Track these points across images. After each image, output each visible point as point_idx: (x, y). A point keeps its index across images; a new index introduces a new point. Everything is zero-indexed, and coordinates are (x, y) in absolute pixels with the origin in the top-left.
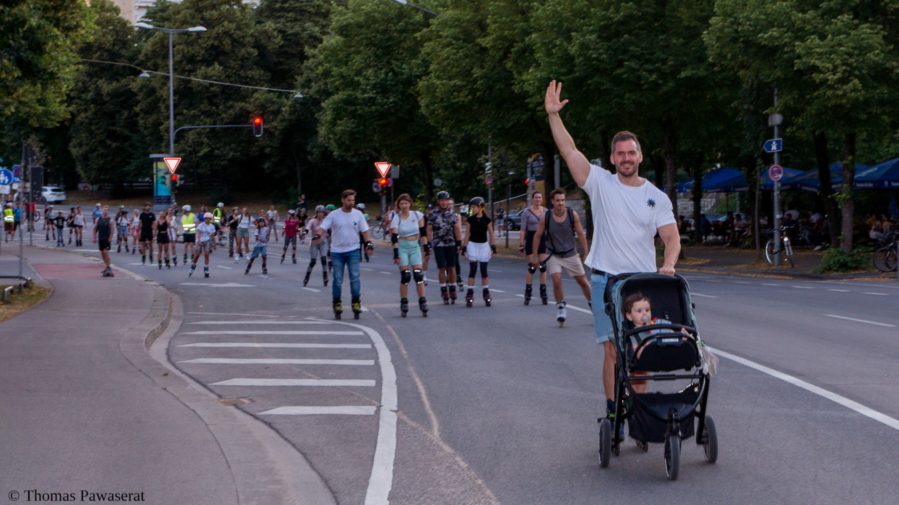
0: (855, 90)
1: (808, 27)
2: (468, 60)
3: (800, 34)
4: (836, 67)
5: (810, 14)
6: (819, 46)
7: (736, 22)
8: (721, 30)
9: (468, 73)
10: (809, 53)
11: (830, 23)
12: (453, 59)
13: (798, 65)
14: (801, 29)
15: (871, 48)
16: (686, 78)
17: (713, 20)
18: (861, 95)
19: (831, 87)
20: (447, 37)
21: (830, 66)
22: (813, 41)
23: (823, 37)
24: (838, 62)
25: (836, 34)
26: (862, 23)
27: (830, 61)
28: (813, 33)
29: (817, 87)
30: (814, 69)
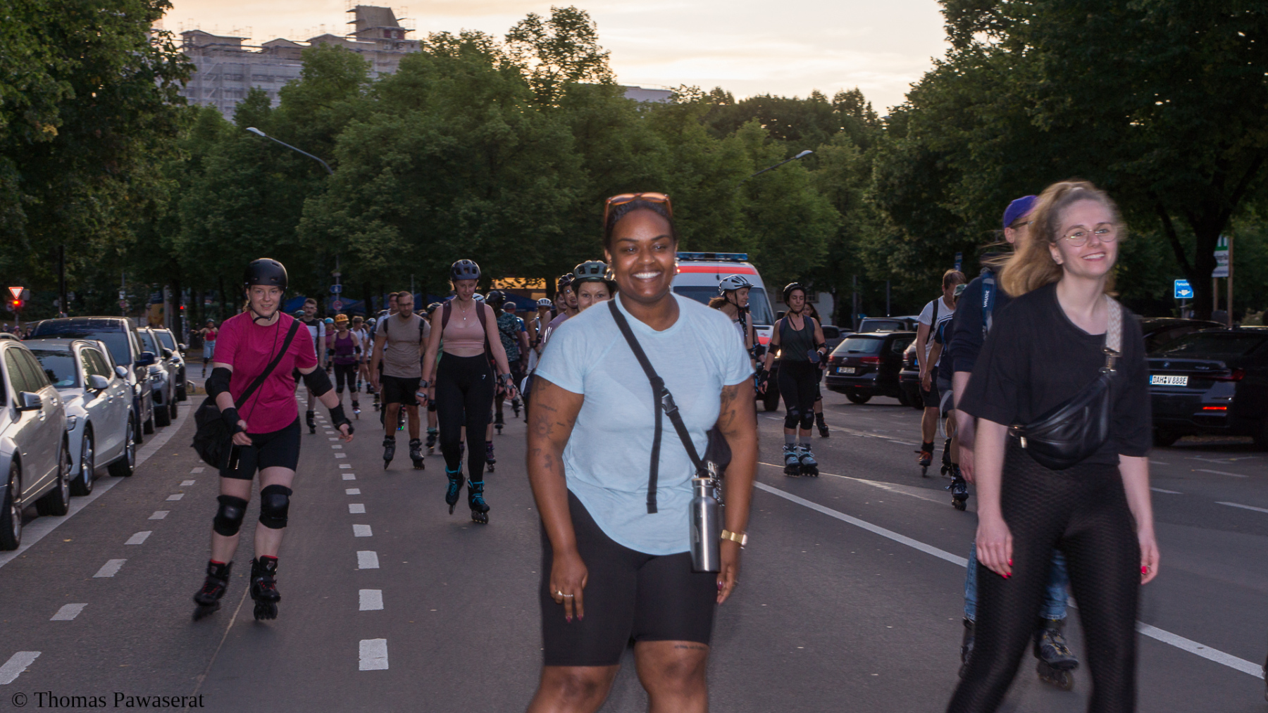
0: (382, 262)
1: (356, 226)
3: (351, 230)
4: (371, 250)
5: (357, 219)
6: (362, 238)
7: (316, 221)
8: (306, 226)
10: (357, 241)
11: (367, 225)
13: (350, 248)
14: (352, 227)
15: (390, 240)
16: (282, 245)
17: (302, 219)
18: (386, 264)
19: (369, 261)
21: (368, 249)
22: (359, 234)
23: (364, 232)
24: (372, 248)
25: (371, 231)
26: (386, 225)
27: (369, 247)
28: (358, 230)
29: (360, 259)
30: (359, 251)
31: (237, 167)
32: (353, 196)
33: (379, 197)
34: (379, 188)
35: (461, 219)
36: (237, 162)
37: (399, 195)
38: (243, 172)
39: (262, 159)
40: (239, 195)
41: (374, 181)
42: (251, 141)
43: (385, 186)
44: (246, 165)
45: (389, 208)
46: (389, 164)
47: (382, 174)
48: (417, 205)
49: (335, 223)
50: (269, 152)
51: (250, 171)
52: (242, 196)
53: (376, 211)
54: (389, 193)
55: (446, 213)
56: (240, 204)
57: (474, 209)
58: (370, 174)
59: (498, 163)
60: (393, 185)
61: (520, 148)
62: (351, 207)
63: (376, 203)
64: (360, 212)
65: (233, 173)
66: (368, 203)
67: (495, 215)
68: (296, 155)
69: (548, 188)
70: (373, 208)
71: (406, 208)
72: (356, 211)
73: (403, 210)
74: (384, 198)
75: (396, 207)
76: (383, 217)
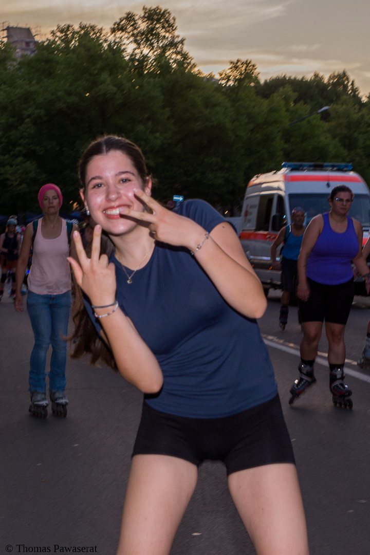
34: (22, 135)
37: (36, 139)
41: (18, 130)
43: (26, 132)
45: (29, 149)
46: (29, 116)
53: (20, 151)
54: (29, 138)
60: (32, 131)
63: (20, 145)
75: (35, 148)
76: (25, 155)
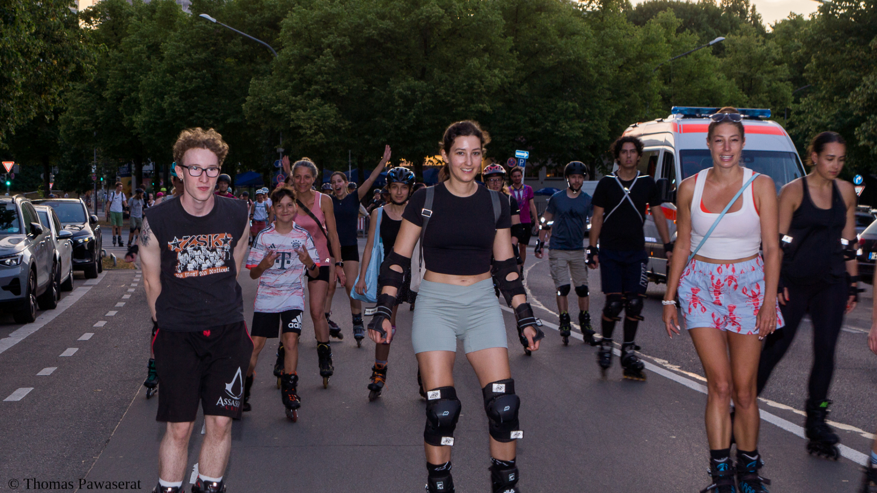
0: (321, 138)
1: (298, 104)
2: (92, 104)
3: (294, 108)
4: (311, 127)
5: (299, 97)
6: (303, 115)
7: (260, 100)
8: (252, 104)
9: (92, 112)
10: (298, 119)
11: (308, 103)
12: (84, 104)
13: (292, 125)
14: (294, 105)
15: (329, 117)
16: (230, 123)
17: (248, 98)
18: (325, 141)
19: (309, 137)
20: (79, 90)
21: (308, 126)
24: (313, 124)
25: (312, 109)
26: (326, 103)
27: (309, 123)
28: (300, 108)
29: (302, 136)
30: (300, 127)
31: (192, 51)
32: (295, 76)
33: (319, 76)
34: (320, 69)
35: (396, 97)
36: (192, 47)
37: (337, 75)
38: (197, 56)
39: (214, 45)
40: (193, 78)
41: (316, 62)
42: (204, 28)
43: (326, 67)
44: (200, 50)
45: (329, 88)
46: (329, 46)
47: (323, 55)
48: (356, 85)
49: (278, 101)
50: (220, 38)
51: (204, 55)
52: (196, 78)
53: (317, 91)
54: (329, 74)
55: (383, 92)
56: (193, 85)
57: (409, 88)
58: (312, 56)
59: (432, 46)
60: (333, 65)
61: (453, 32)
62: (293, 87)
63: (316, 83)
64: (302, 91)
65: (188, 57)
66: (310, 83)
67: (428, 94)
68: (246, 41)
69: (479, 69)
70: (314, 87)
71: (345, 87)
72: (298, 90)
73: (342, 90)
74: (325, 78)
75: (336, 87)
76: (323, 97)
